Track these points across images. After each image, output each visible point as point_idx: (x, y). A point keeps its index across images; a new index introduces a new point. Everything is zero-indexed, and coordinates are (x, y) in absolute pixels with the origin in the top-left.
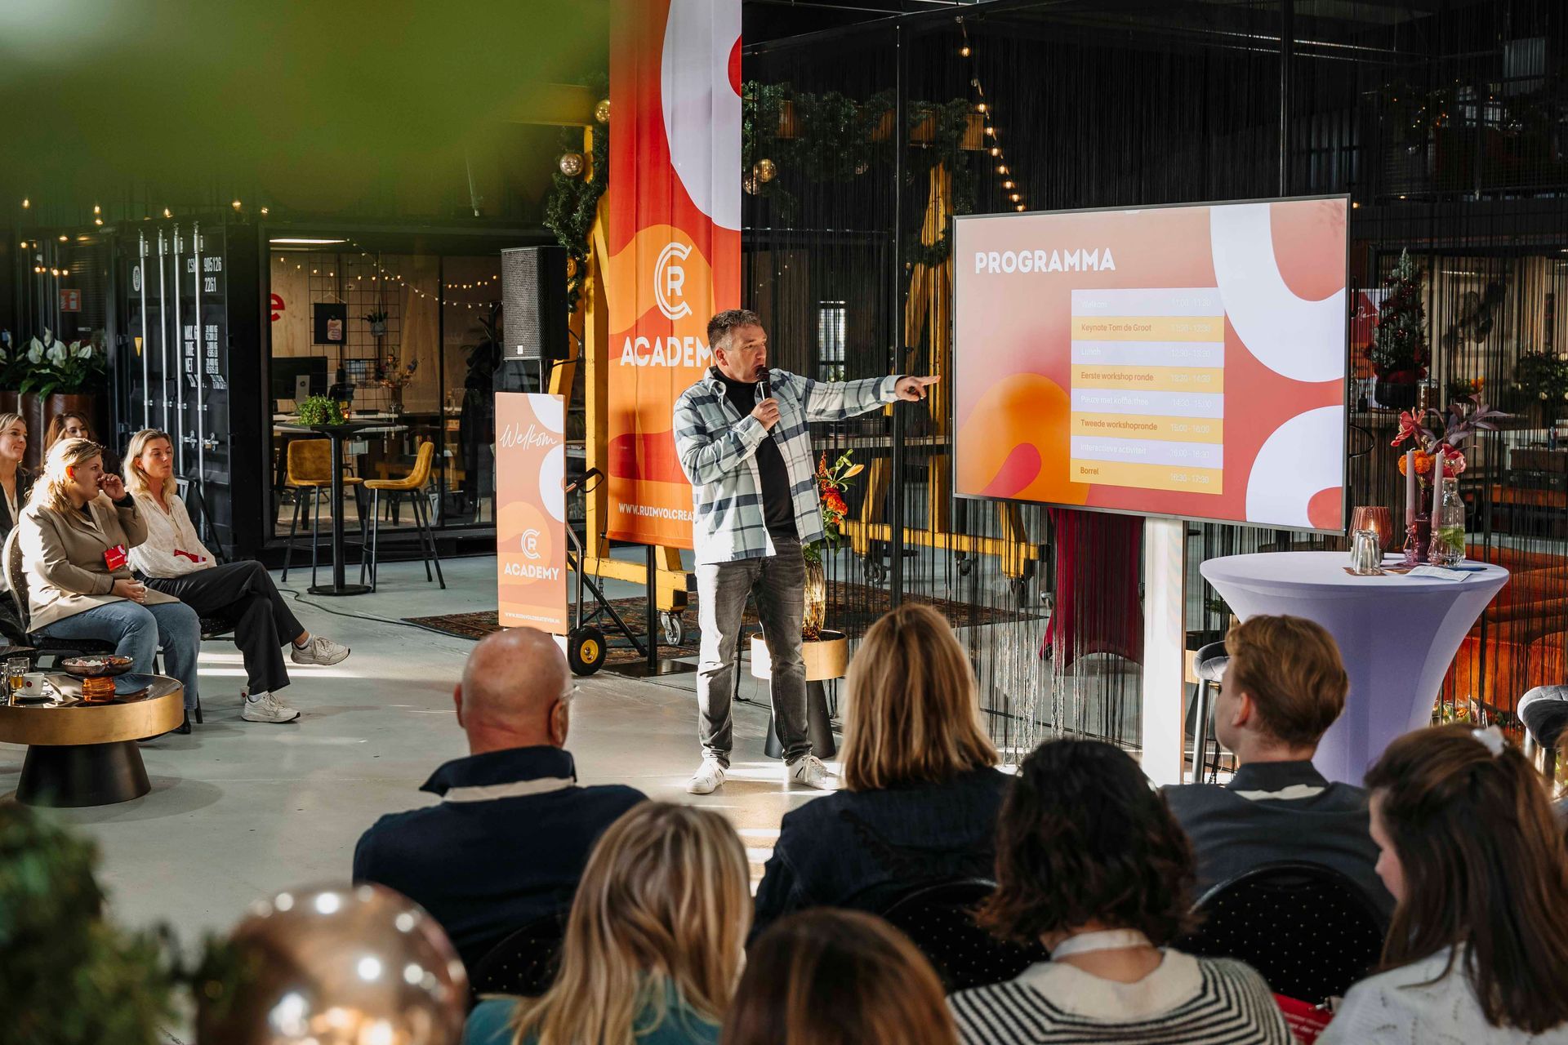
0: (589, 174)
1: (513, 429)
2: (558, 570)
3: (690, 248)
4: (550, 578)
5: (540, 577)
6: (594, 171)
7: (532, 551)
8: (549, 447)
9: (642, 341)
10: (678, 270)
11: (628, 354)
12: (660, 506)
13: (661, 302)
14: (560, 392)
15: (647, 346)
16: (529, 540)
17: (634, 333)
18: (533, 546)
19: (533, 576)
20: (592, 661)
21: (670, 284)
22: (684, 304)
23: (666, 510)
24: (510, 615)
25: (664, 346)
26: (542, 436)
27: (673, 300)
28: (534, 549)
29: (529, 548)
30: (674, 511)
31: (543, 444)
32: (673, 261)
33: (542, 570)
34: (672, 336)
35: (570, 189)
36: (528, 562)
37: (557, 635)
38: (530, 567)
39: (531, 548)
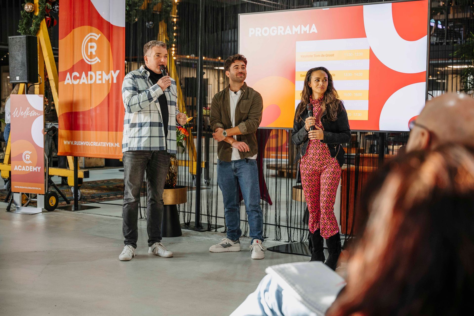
0: (36, 11)
1: (19, 109)
2: (40, 167)
3: (100, 35)
4: (36, 171)
5: (32, 171)
6: (39, 11)
7: (27, 160)
8: (37, 116)
9: (76, 74)
10: (94, 44)
11: (68, 79)
12: (84, 140)
13: (85, 57)
14: (40, 93)
15: (78, 75)
16: (26, 155)
17: (72, 70)
18: (28, 158)
19: (28, 170)
20: (54, 205)
21: (90, 50)
22: (97, 58)
23: (87, 142)
24: (17, 187)
25: (87, 75)
26: (33, 112)
27: (91, 56)
28: (29, 159)
29: (26, 159)
30: (92, 142)
31: (33, 115)
32: (91, 40)
33: (32, 168)
34: (91, 71)
35: (28, 17)
36: (26, 165)
37: (39, 194)
38: (27, 167)
39: (27, 159)
